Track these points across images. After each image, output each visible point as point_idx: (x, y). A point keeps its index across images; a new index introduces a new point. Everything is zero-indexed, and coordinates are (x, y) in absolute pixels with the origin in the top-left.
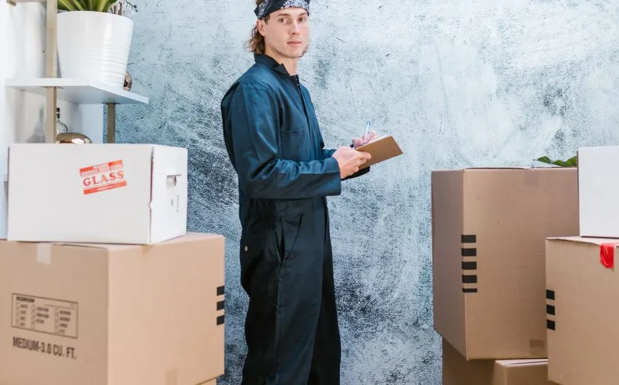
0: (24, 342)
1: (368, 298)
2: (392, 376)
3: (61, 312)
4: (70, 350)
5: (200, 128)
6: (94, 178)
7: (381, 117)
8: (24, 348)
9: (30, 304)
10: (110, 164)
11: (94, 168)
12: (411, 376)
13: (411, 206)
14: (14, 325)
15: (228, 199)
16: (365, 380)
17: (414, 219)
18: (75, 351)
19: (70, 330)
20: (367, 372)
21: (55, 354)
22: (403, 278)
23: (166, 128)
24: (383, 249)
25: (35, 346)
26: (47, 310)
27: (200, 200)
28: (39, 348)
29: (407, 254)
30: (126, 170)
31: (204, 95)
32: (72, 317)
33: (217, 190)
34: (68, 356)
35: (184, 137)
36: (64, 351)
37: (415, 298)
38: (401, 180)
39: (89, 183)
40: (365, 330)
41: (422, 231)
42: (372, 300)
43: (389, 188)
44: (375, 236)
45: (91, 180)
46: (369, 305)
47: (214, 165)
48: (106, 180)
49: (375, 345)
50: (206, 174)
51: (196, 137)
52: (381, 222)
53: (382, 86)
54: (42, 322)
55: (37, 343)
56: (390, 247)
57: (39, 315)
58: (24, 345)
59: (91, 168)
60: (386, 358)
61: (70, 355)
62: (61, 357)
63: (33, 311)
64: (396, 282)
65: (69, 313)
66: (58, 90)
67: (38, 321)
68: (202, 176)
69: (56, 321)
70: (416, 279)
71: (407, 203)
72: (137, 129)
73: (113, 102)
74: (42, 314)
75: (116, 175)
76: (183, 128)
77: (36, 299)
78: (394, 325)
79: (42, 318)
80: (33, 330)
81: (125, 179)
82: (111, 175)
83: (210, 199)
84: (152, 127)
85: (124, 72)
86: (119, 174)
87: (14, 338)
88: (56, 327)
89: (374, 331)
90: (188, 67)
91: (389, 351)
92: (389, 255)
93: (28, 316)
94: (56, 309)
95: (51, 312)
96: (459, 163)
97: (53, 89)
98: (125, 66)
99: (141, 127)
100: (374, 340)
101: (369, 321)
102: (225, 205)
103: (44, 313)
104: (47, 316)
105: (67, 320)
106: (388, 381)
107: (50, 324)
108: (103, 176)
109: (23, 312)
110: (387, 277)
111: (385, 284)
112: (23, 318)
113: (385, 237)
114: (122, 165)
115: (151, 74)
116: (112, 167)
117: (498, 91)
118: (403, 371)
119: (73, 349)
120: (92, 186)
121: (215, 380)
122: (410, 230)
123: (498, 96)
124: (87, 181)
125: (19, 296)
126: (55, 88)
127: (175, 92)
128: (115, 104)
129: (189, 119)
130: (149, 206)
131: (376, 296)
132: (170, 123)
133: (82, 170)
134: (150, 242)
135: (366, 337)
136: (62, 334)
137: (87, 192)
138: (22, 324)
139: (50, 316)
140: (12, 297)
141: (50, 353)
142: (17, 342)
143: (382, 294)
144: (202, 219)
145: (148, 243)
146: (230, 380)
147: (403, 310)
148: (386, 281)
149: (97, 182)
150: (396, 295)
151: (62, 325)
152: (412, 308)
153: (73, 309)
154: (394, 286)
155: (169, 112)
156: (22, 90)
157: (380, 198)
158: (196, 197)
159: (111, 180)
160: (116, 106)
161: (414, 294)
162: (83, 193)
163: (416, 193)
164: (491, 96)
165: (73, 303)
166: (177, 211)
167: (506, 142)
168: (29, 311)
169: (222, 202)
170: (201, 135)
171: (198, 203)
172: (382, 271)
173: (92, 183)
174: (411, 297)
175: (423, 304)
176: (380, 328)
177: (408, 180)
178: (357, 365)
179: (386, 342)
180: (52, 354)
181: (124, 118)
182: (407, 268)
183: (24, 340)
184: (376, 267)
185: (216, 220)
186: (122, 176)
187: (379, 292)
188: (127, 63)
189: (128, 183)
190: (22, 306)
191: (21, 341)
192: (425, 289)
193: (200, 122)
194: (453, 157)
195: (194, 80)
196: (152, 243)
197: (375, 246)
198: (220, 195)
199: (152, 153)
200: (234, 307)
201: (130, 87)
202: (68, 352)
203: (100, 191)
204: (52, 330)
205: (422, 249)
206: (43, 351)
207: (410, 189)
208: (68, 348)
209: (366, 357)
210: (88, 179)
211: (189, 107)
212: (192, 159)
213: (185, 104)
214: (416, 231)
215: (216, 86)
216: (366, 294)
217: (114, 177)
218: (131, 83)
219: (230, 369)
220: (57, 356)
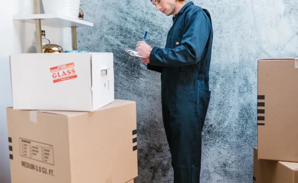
0: (27, 165)
1: (211, 126)
2: (224, 164)
3: (45, 150)
4: (51, 171)
5: (121, 39)
6: (58, 73)
7: (218, 29)
8: (27, 167)
9: (28, 144)
10: (67, 65)
11: (58, 67)
12: (233, 165)
13: (235, 77)
14: (22, 154)
15: (137, 76)
16: (209, 167)
17: (236, 85)
18: (53, 172)
19: (50, 160)
20: (211, 163)
21: (43, 172)
22: (230, 116)
23: (104, 39)
24: (219, 101)
25: (33, 167)
26: (37, 148)
27: (123, 76)
28: (35, 168)
29: (232, 103)
30: (76, 68)
31: (122, 20)
32: (51, 153)
33: (131, 71)
34: (50, 174)
35: (113, 43)
36: (48, 172)
37: (236, 125)
38: (229, 64)
39: (56, 76)
40: (209, 142)
41: (240, 91)
42: (213, 126)
43: (223, 68)
44: (215, 94)
45: (57, 74)
46: (212, 129)
47: (129, 58)
48: (65, 74)
49: (215, 149)
50: (125, 63)
51: (120, 43)
52: (218, 86)
53: (219, 12)
54: (35, 154)
55: (34, 165)
56: (223, 99)
57: (33, 151)
58: (27, 166)
59: (56, 68)
60: (221, 156)
61: (51, 174)
62: (46, 174)
63: (30, 148)
64: (226, 117)
65: (49, 151)
66: (42, 21)
67: (33, 154)
68: (123, 64)
69: (42, 155)
70: (237, 116)
71: (232, 76)
72: (89, 40)
73: (75, 26)
74: (35, 151)
75: (71, 71)
76: (113, 39)
77: (31, 142)
78: (225, 139)
79: (35, 152)
80: (30, 158)
81: (76, 73)
82: (68, 71)
83: (128, 75)
84: (96, 38)
85: (79, 10)
86: (72, 71)
87: (22, 162)
88: (43, 158)
89: (214, 142)
90: (114, 5)
91: (222, 152)
92: (223, 103)
93: (28, 150)
94: (42, 148)
95: (39, 150)
96: (262, 54)
97: (38, 20)
98: (79, 6)
99: (91, 39)
100: (215, 147)
101: (211, 137)
102: (136, 79)
103: (35, 149)
104: (37, 152)
105: (48, 154)
106: (221, 167)
107: (39, 156)
108: (64, 72)
109: (25, 148)
110: (221, 115)
111: (220, 118)
112: (25, 152)
113: (220, 94)
114: (74, 65)
115: (94, 10)
116: (68, 66)
117: (285, 13)
118: (229, 162)
119: (52, 171)
120: (57, 78)
121: (133, 180)
122: (234, 90)
123: (285, 16)
124: (54, 75)
125: (23, 139)
126: (40, 19)
127: (107, 19)
128: (75, 27)
129: (116, 34)
130: (91, 89)
131: (215, 124)
132: (106, 36)
133: (51, 69)
134: (92, 109)
135: (210, 145)
136: (46, 162)
137: (55, 81)
138: (25, 155)
139: (39, 152)
140: (19, 140)
141: (40, 171)
142: (23, 164)
143: (219, 124)
144: (124, 86)
145: (91, 111)
146: (141, 166)
147: (230, 132)
148: (221, 117)
149: (60, 75)
150: (226, 124)
151: (46, 157)
152: (234, 130)
153: (51, 149)
154: (225, 120)
155: (105, 30)
156: (23, 21)
157: (218, 74)
158: (121, 74)
159: (68, 74)
160: (76, 28)
161: (236, 123)
162: (52, 82)
163: (237, 71)
164: (281, 16)
165: (50, 145)
166: (109, 89)
167: (288, 41)
168: (28, 148)
169: (134, 77)
170: (122, 42)
171: (122, 78)
172: (219, 112)
173: (58, 76)
174: (234, 125)
175: (240, 128)
176: (217, 141)
177: (233, 64)
178: (205, 159)
179: (220, 148)
180: (42, 172)
181: (82, 35)
182: (232, 110)
183: (27, 163)
184: (215, 109)
185: (132, 86)
186: (74, 72)
187: (217, 123)
188: (79, 5)
189: (78, 76)
190: (25, 145)
191: (26, 163)
192: (241, 121)
193: (121, 35)
194: (259, 51)
195: (117, 12)
196: (94, 110)
197: (215, 99)
198: (133, 73)
199: (91, 58)
200: (142, 130)
201: (83, 18)
202: (50, 172)
203: (62, 81)
204: (41, 159)
205: (241, 100)
206: (37, 170)
207: (234, 69)
208: (50, 170)
209: (210, 155)
210: (55, 74)
211: (115, 27)
212: (118, 55)
213: (113, 26)
214: (237, 90)
215: (129, 15)
216: (210, 123)
217: (70, 73)
218: (83, 15)
219: (141, 161)
220: (44, 174)
